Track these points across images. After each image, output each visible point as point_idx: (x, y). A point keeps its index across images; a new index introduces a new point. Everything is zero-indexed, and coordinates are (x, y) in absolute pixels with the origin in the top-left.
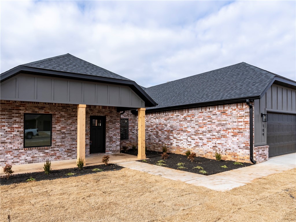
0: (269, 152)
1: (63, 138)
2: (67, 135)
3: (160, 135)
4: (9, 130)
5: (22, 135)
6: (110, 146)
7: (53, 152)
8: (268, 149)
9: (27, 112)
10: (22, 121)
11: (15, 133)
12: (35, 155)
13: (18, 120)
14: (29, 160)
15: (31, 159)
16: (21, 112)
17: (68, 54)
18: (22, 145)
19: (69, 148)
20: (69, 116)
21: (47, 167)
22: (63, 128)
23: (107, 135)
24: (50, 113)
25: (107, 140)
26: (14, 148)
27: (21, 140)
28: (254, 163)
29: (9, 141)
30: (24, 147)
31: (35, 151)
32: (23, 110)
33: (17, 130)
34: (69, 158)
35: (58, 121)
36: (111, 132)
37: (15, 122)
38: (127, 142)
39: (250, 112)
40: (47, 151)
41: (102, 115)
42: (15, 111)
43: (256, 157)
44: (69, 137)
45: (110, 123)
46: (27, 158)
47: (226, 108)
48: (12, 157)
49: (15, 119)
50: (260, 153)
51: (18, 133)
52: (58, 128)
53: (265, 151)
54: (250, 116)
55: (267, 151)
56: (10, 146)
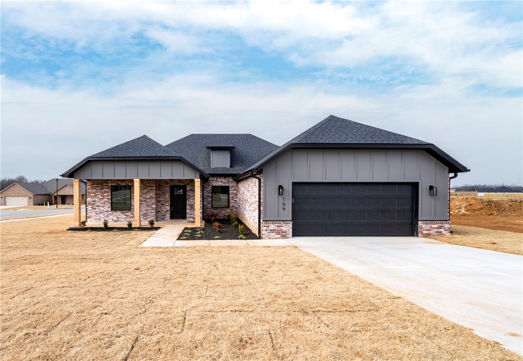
0: (293, 229)
2: (143, 202)
4: (102, 197)
5: (110, 201)
6: (191, 213)
7: (132, 215)
8: (291, 226)
9: (113, 184)
10: (110, 191)
11: (105, 200)
12: (119, 217)
13: (107, 190)
14: (114, 219)
15: (116, 219)
16: (109, 184)
18: (110, 209)
19: (145, 212)
20: (144, 187)
21: (106, 224)
23: (187, 203)
24: (130, 184)
25: (188, 207)
26: (105, 210)
27: (109, 205)
28: (260, 238)
29: (102, 205)
30: (112, 210)
31: (119, 213)
32: (110, 183)
33: (106, 197)
34: (145, 220)
36: (191, 200)
37: (105, 192)
38: (227, 211)
39: (259, 185)
40: (127, 214)
41: (182, 184)
42: (104, 184)
43: (264, 232)
45: (191, 192)
46: (113, 218)
48: (104, 216)
49: (105, 189)
50: (270, 228)
51: (107, 200)
53: (283, 228)
54: (259, 189)
55: (288, 228)
56: (102, 209)
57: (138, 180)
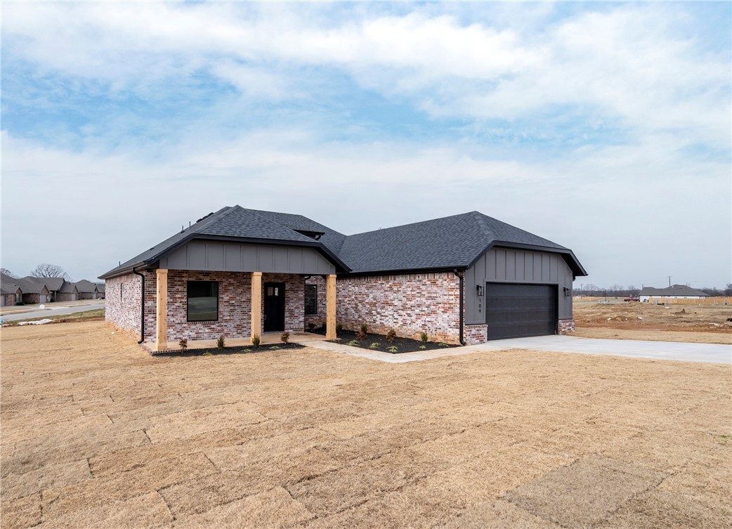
0: (488, 332)
1: (232, 311)
2: (236, 307)
3: (361, 309)
4: (171, 300)
5: (185, 306)
6: (290, 322)
7: (220, 328)
8: (486, 329)
9: (190, 279)
10: (185, 290)
11: (177, 304)
12: (200, 331)
13: (180, 288)
14: (193, 336)
15: (196, 336)
16: (183, 279)
17: (237, 206)
18: (186, 319)
19: (238, 323)
20: (238, 284)
21: (221, 343)
22: (232, 298)
23: (286, 308)
24: (217, 280)
25: (287, 314)
26: (177, 322)
27: (184, 313)
28: (464, 344)
29: (172, 313)
30: (188, 321)
31: (199, 325)
32: (186, 277)
33: (179, 300)
34: (239, 335)
35: (226, 291)
36: (291, 304)
37: (178, 291)
38: (315, 318)
39: (460, 284)
40: (213, 326)
41: (280, 281)
42: (177, 279)
43: (467, 338)
44: (239, 310)
45: (291, 292)
46: (191, 333)
47: (437, 276)
48: (175, 332)
49: (177, 287)
50: (473, 333)
51: (181, 305)
52: (226, 298)
54: (460, 289)
55: (484, 331)
56: (172, 319)
57: (261, 274)
